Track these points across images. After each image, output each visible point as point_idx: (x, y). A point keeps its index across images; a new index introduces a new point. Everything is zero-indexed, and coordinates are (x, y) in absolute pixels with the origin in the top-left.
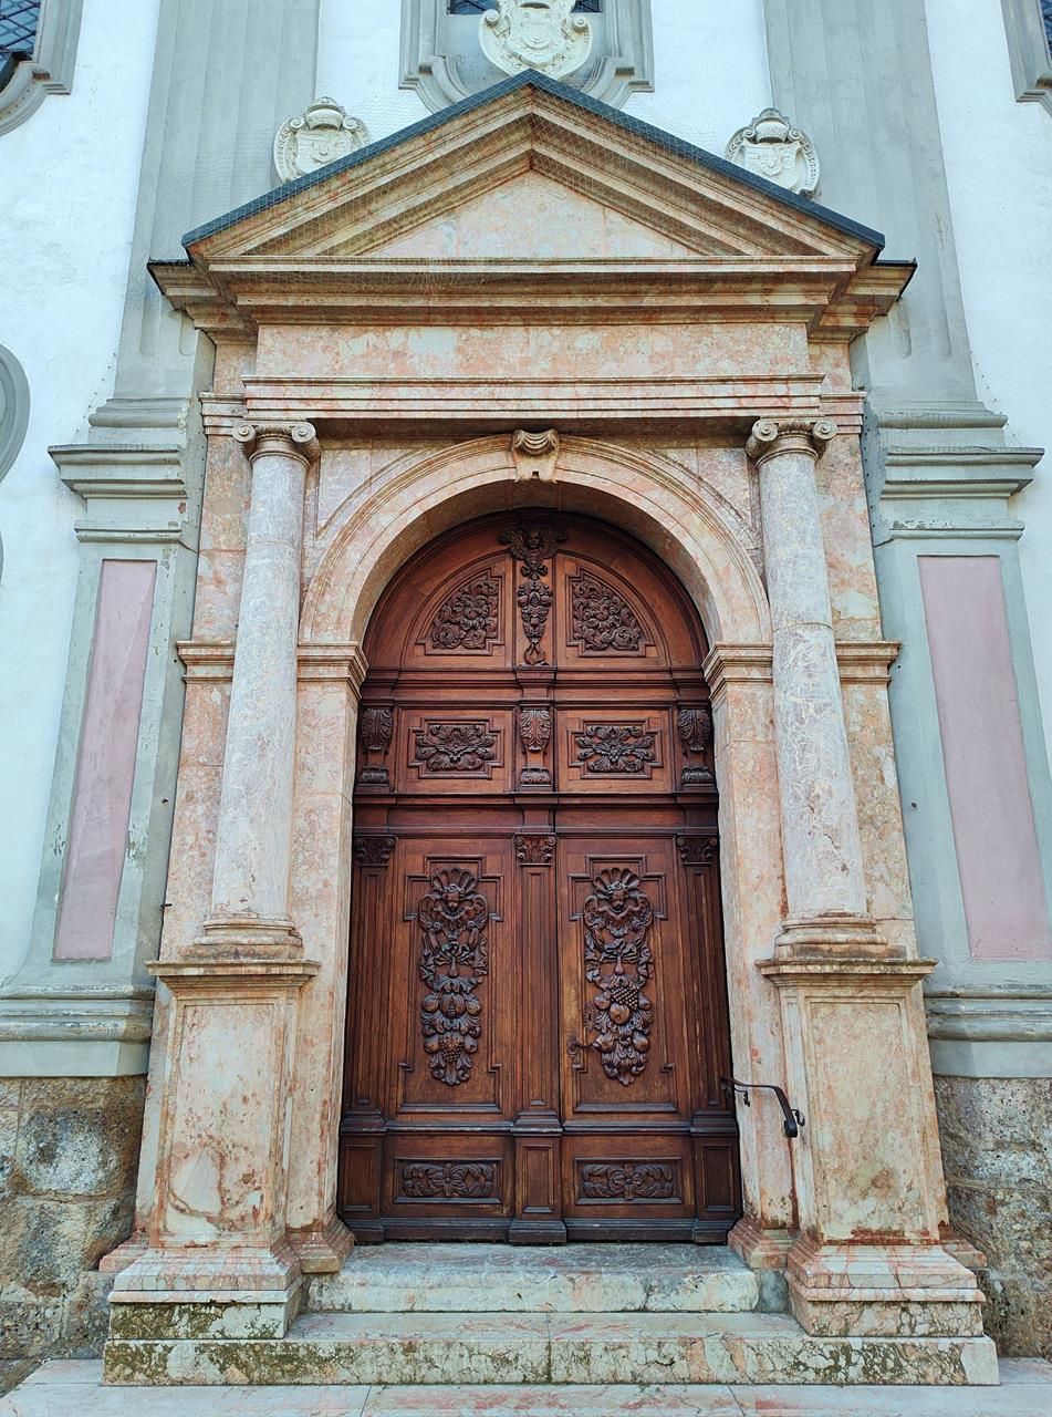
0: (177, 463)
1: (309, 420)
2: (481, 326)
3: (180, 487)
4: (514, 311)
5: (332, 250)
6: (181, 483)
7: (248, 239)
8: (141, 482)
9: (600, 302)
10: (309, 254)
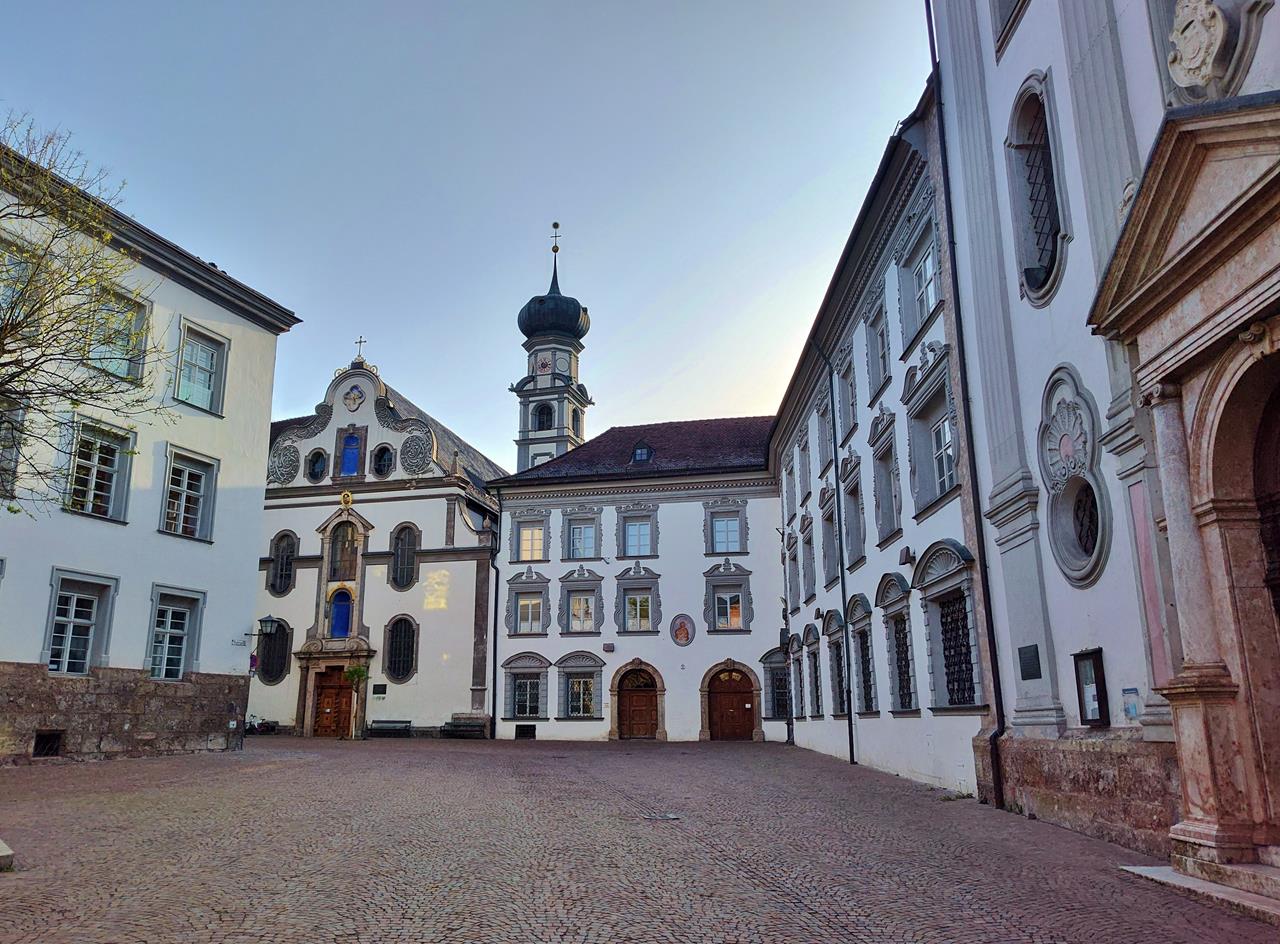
0: (1132, 427)
1: (1158, 382)
2: (1207, 278)
3: (1137, 438)
4: (1213, 261)
5: (1142, 278)
6: (1137, 436)
7: (1107, 303)
8: (1127, 441)
9: (1241, 231)
10: (1135, 287)
